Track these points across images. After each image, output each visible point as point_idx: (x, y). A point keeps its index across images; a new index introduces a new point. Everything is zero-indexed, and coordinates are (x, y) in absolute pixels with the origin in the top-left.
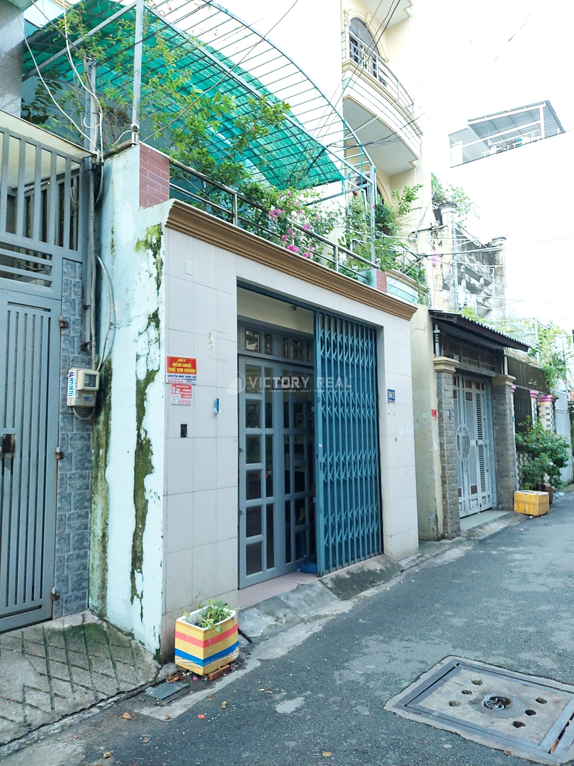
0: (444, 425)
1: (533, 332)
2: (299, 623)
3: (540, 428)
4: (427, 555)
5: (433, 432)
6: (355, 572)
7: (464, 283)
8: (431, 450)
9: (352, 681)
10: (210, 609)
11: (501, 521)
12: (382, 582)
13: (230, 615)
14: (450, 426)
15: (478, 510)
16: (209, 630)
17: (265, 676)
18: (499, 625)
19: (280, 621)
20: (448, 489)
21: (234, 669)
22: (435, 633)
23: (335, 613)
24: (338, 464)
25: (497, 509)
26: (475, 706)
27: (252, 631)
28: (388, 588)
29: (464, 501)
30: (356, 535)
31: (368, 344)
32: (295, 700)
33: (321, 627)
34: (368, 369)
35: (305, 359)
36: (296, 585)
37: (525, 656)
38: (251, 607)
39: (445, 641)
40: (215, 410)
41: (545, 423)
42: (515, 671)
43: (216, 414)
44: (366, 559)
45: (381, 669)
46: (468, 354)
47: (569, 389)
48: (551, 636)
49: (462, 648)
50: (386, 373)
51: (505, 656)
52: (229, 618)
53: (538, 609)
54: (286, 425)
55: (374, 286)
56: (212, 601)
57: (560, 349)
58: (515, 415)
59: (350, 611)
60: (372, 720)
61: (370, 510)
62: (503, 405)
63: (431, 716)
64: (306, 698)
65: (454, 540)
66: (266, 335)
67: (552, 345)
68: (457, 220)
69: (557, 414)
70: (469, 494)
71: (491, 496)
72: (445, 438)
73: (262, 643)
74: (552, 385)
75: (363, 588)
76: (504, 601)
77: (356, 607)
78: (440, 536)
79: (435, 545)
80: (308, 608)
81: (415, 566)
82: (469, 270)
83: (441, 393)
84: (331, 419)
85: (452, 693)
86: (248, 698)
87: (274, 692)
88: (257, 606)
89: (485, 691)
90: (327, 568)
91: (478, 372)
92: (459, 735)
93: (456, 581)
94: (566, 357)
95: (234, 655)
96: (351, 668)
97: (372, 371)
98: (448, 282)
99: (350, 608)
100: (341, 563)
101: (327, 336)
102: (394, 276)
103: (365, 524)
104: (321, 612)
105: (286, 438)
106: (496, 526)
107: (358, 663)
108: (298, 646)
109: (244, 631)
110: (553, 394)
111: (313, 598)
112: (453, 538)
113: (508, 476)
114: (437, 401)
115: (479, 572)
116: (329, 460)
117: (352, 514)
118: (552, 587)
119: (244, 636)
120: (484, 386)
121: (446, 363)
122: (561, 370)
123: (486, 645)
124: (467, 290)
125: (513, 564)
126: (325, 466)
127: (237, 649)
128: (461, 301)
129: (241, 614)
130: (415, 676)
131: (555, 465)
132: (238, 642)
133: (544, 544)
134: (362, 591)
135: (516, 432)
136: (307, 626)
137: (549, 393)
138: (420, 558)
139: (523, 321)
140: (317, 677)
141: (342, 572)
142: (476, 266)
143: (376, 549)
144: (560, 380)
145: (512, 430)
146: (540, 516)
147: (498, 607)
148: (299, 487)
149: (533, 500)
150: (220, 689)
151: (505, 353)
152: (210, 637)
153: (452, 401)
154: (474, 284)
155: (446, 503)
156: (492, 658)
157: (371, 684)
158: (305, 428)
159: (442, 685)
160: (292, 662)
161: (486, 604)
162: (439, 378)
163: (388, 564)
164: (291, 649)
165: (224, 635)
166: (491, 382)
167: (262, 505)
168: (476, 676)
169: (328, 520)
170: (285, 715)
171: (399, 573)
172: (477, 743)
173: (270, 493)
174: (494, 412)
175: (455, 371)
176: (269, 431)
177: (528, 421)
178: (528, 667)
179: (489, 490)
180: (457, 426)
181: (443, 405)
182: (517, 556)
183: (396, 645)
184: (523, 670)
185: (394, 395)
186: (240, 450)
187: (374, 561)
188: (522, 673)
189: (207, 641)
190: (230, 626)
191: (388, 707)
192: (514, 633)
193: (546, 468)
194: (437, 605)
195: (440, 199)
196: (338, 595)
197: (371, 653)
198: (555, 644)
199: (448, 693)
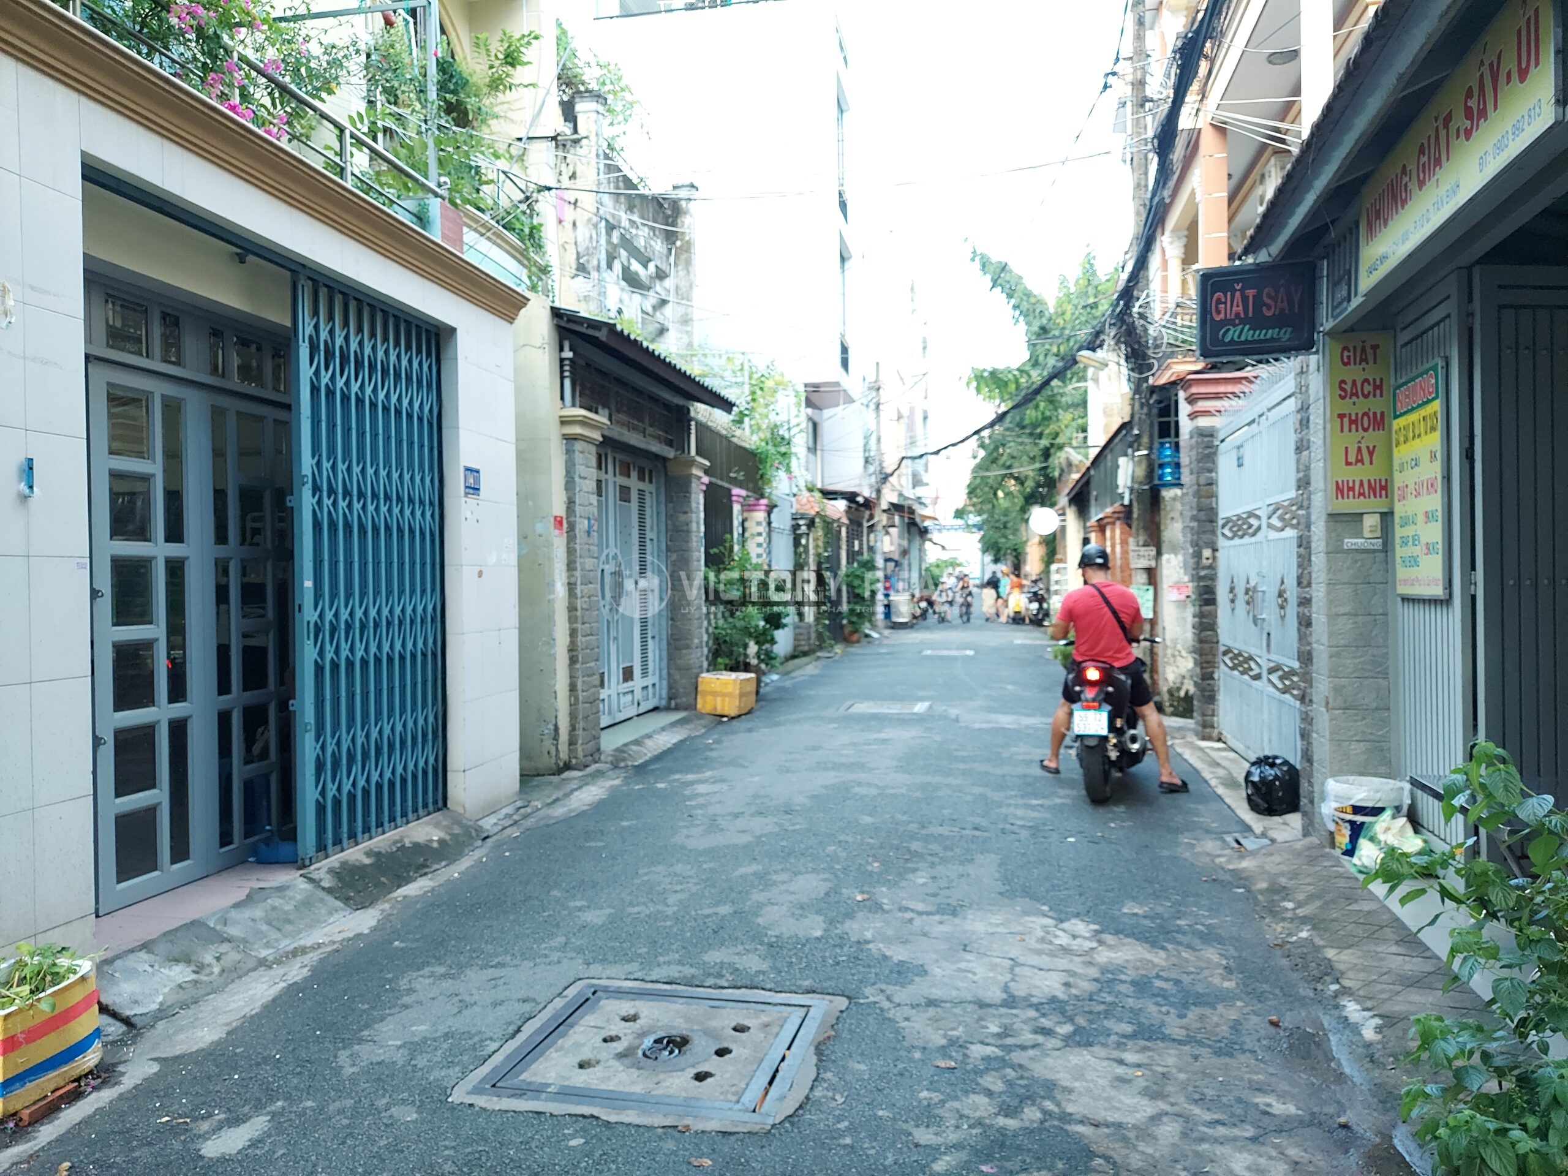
0: (578, 547)
1: (739, 380)
2: (254, 969)
3: (746, 558)
4: (536, 803)
5: (556, 560)
6: (383, 851)
7: (617, 266)
8: (552, 597)
9: (379, 1063)
10: (21, 964)
11: (675, 729)
12: (444, 863)
13: (75, 973)
14: (589, 550)
15: (632, 711)
16: (20, 1011)
17: (170, 1091)
18: (669, 911)
19: (207, 971)
20: (579, 674)
21: (89, 1089)
22: (552, 943)
23: (338, 938)
24: (349, 627)
25: (668, 709)
26: (626, 1061)
27: (136, 1002)
28: (456, 875)
29: (609, 696)
30: (388, 774)
31: (420, 364)
32: (248, 1124)
33: (305, 970)
34: (420, 419)
35: (270, 386)
36: (247, 891)
37: (714, 956)
38: (132, 951)
39: (569, 955)
40: (23, 487)
41: (755, 550)
42: (698, 986)
43: (24, 498)
44: (408, 823)
45: (443, 1029)
46: (625, 409)
47: (795, 490)
48: (758, 916)
49: (603, 961)
50: (462, 432)
51: (680, 963)
52: (73, 978)
53: (737, 873)
54: (221, 537)
55: (436, 235)
56: (25, 947)
57: (782, 418)
58: (705, 533)
59: (374, 930)
60: (425, 1127)
61: (421, 722)
62: (686, 513)
63: (544, 1095)
64: (274, 1115)
65: (588, 770)
66: (165, 316)
67: (771, 407)
68: (608, 132)
69: (774, 535)
70: (618, 683)
71: (657, 686)
72: (578, 573)
73: (161, 1025)
74: (769, 482)
75: (402, 880)
76: (679, 868)
77: (387, 918)
78: (561, 764)
79: (550, 783)
80: (274, 935)
81: (511, 825)
82: (627, 243)
83: (574, 482)
84: (333, 525)
85: (584, 1045)
86: (129, 1142)
87: (195, 1119)
88: (146, 946)
89: (645, 1029)
90: (321, 847)
91: (643, 446)
92: (597, 1118)
93: (593, 844)
94: (793, 432)
95: (91, 1059)
96: (375, 1039)
97: (430, 424)
98: (588, 261)
99: (374, 923)
100: (352, 836)
101: (324, 335)
102: (475, 226)
103: (410, 749)
104: (307, 941)
105: (222, 567)
106: (665, 739)
107: (392, 1026)
108: (252, 1017)
109: (114, 1003)
110: (768, 498)
111: (286, 912)
112: (587, 766)
113: (688, 647)
114: (565, 499)
115: (634, 822)
116: (329, 616)
117: (380, 732)
118: (758, 834)
119: (114, 1015)
120: (654, 473)
121: (584, 423)
122: (784, 455)
123: (645, 950)
124: (623, 283)
125: (693, 803)
126: (318, 629)
127: (97, 1044)
128: (612, 304)
129: (106, 968)
130: (511, 1029)
131: (768, 626)
132: (98, 1029)
133: (746, 764)
134: (399, 887)
135: (706, 565)
136: (272, 972)
137: (762, 496)
138: (522, 811)
139: (724, 357)
140: (299, 1069)
141: (355, 854)
142: (642, 236)
143: (430, 800)
144: (782, 474)
145: (699, 561)
146: (739, 716)
147: (668, 880)
148: (254, 677)
149: (730, 689)
150: (53, 1137)
151: (692, 414)
152: (18, 1027)
153: (594, 499)
154: (636, 273)
155: (577, 699)
156: (657, 970)
157: (421, 1061)
158: (269, 545)
159: (564, 1035)
160: (238, 1051)
161: (645, 878)
162: (569, 452)
163: (455, 827)
164: (234, 1024)
165: (62, 1018)
166: (665, 467)
167: (158, 722)
168: (627, 1007)
169: (323, 748)
170: (223, 1160)
171: (479, 843)
172: (630, 1124)
173: (177, 692)
174: (670, 527)
175: (601, 439)
176: (175, 550)
177: (727, 545)
178: (720, 976)
179: (654, 674)
180: (601, 551)
181: (578, 509)
182: (701, 788)
183: (475, 977)
184: (710, 981)
185: (477, 480)
186: (95, 594)
187: (427, 824)
188: (710, 987)
189: (13, 1037)
190: (78, 995)
191: (457, 1097)
192: (695, 920)
193: (752, 630)
194: (555, 893)
195: (574, 80)
196: (346, 900)
197: (420, 1003)
198: (764, 928)
199: (578, 1045)
